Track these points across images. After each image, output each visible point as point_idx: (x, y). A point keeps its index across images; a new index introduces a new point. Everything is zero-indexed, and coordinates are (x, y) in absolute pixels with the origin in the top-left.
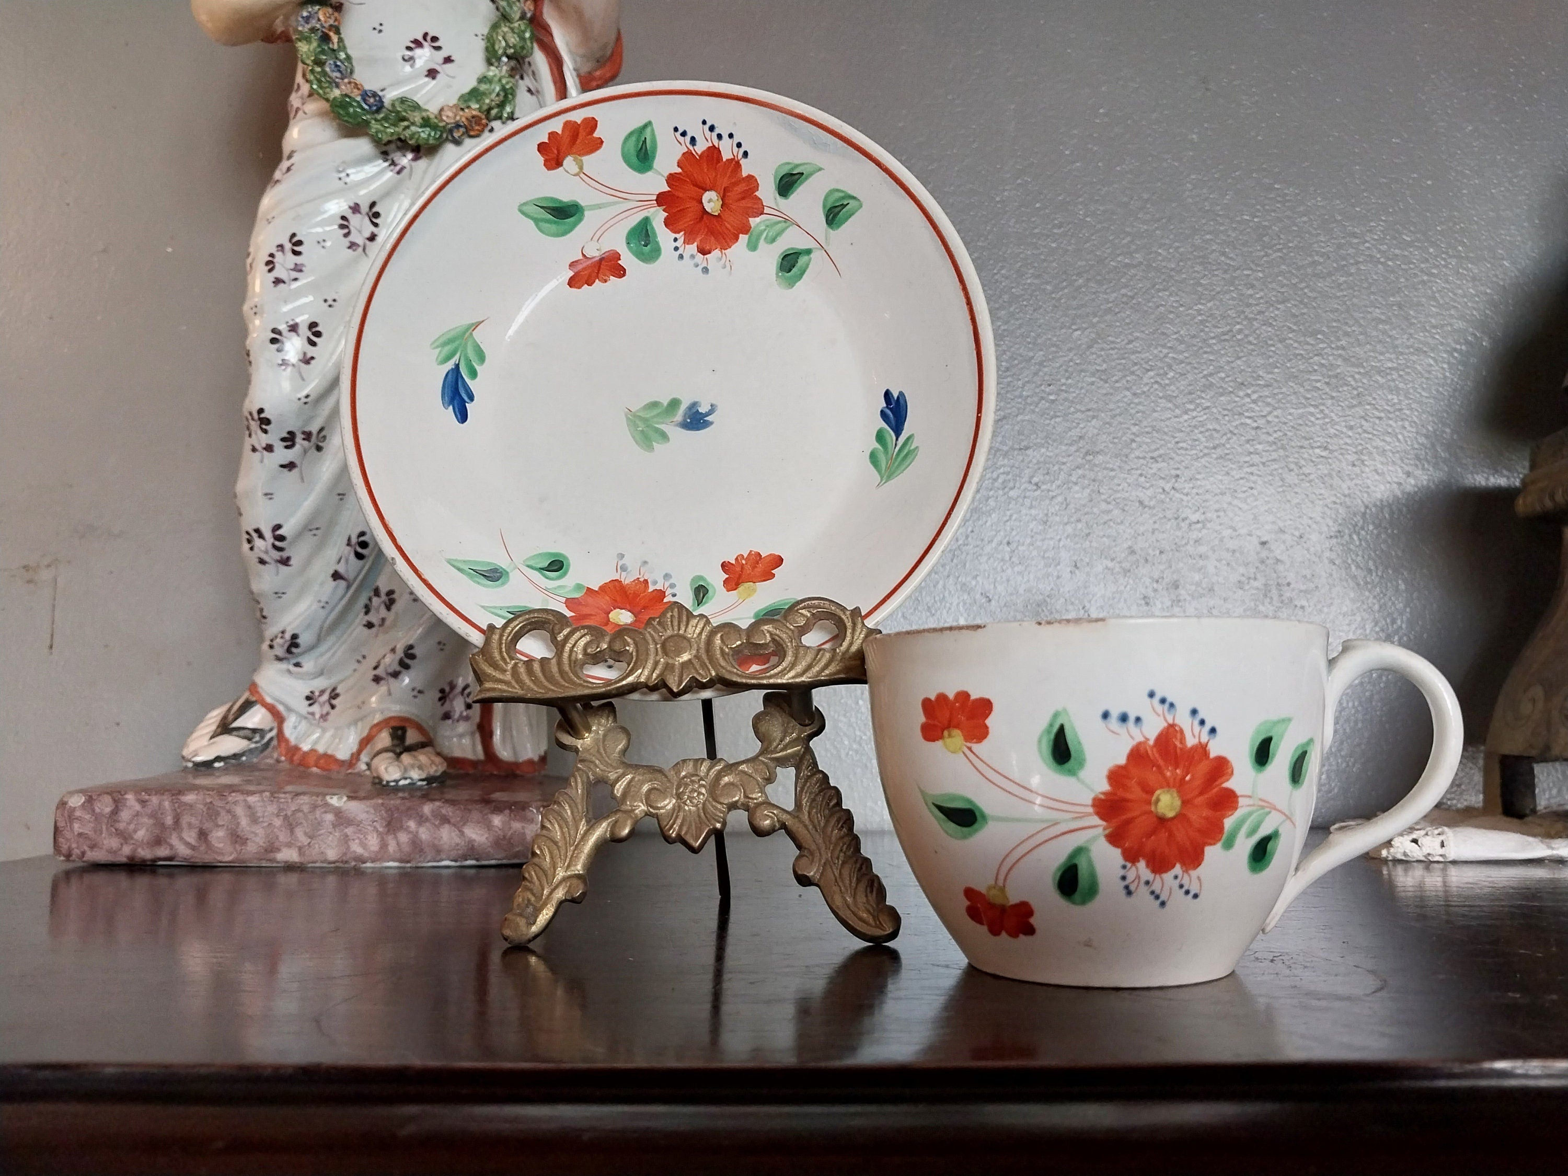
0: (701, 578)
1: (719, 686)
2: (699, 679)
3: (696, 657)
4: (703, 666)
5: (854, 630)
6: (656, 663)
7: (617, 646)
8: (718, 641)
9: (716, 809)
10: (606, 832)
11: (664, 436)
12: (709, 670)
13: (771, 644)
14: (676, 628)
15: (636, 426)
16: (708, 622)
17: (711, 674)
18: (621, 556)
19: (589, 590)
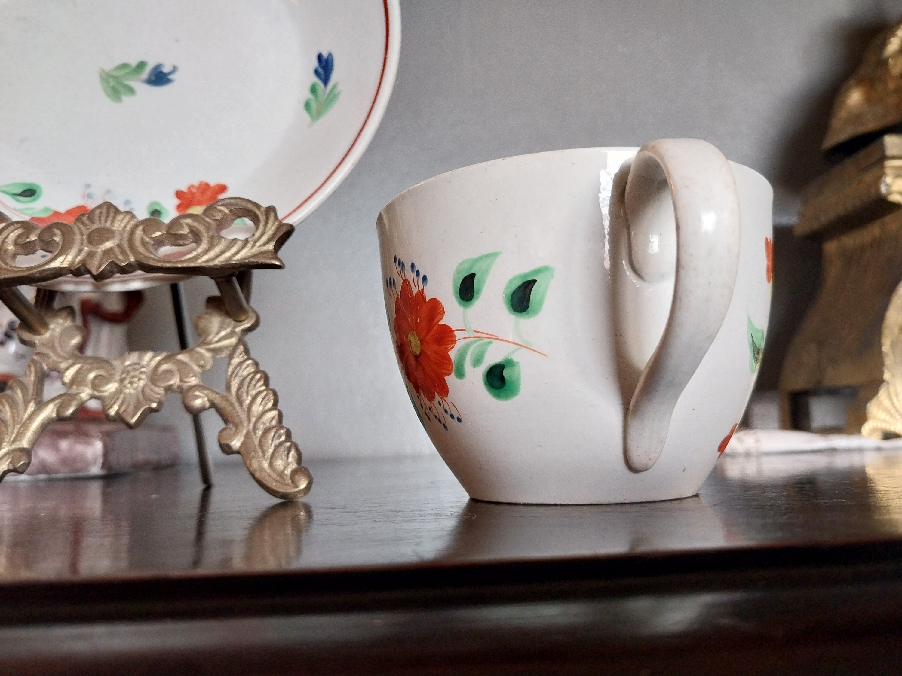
0: (156, 203)
1: (139, 272)
2: (118, 262)
3: (119, 246)
4: (123, 252)
5: (266, 222)
6: (80, 251)
7: (46, 237)
8: (139, 232)
9: (153, 391)
10: (52, 412)
11: (131, 91)
12: (127, 255)
13: (190, 235)
14: (103, 222)
15: (108, 82)
16: (133, 217)
17: (129, 259)
18: (88, 186)
19: (56, 212)
